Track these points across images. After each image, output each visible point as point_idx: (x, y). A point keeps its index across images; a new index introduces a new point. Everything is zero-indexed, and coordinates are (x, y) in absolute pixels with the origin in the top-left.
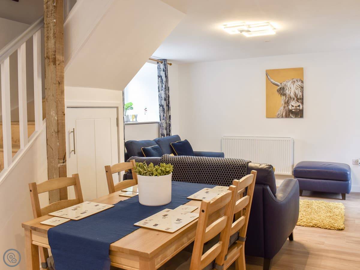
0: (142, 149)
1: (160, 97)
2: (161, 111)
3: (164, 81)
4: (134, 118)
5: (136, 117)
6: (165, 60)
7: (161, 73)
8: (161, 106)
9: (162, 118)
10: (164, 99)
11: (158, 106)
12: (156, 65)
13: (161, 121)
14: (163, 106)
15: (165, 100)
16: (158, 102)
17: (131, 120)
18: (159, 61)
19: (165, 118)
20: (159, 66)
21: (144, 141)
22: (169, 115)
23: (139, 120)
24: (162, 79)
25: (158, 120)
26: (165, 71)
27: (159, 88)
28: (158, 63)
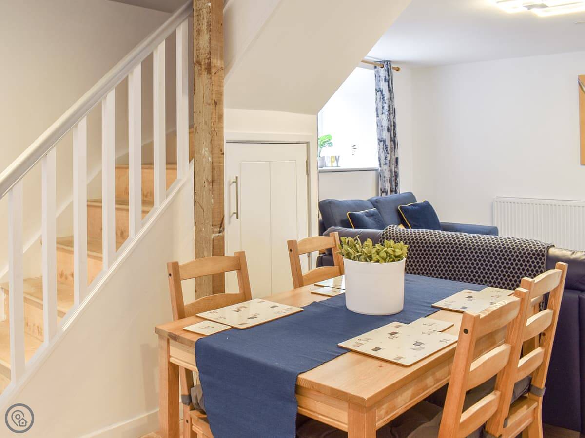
0: (349, 214)
1: (379, 125)
2: (381, 150)
3: (385, 99)
4: (334, 162)
5: (337, 159)
6: (388, 62)
7: (381, 85)
8: (381, 140)
9: (383, 162)
10: (386, 128)
11: (377, 142)
12: (373, 72)
13: (380, 167)
14: (384, 141)
15: (388, 130)
16: (376, 133)
17: (329, 165)
18: (379, 65)
19: (387, 162)
20: (378, 72)
21: (352, 200)
22: (396, 156)
23: (343, 165)
24: (382, 95)
25: (376, 165)
26: (388, 82)
27: (377, 111)
28: (375, 67)
